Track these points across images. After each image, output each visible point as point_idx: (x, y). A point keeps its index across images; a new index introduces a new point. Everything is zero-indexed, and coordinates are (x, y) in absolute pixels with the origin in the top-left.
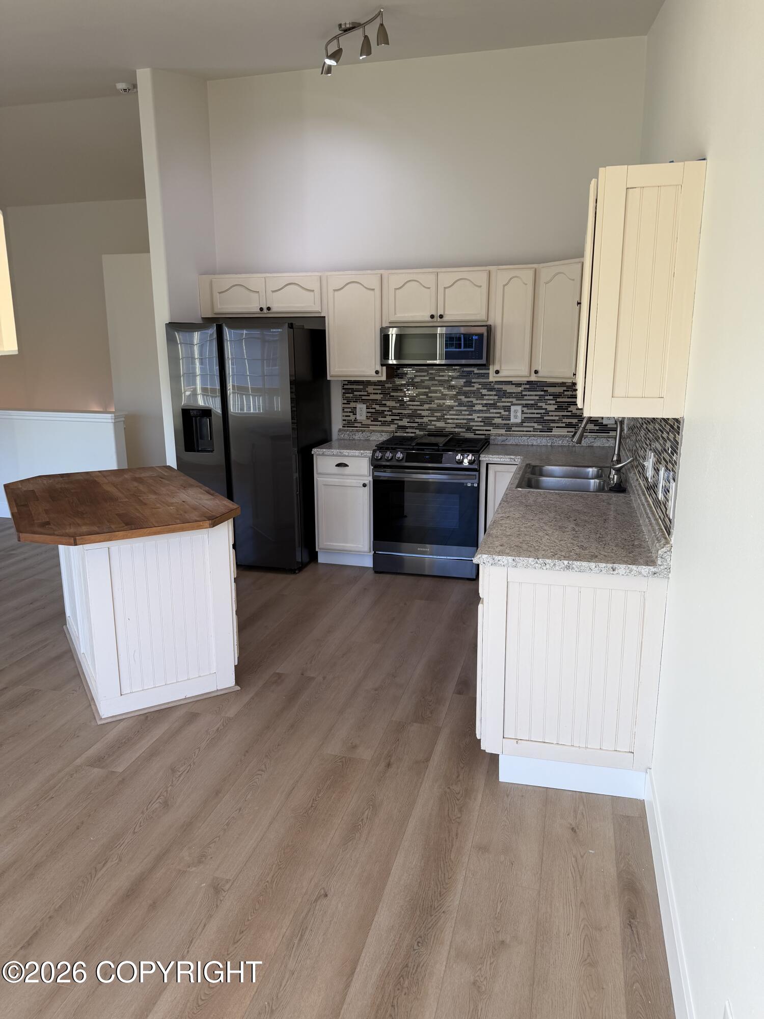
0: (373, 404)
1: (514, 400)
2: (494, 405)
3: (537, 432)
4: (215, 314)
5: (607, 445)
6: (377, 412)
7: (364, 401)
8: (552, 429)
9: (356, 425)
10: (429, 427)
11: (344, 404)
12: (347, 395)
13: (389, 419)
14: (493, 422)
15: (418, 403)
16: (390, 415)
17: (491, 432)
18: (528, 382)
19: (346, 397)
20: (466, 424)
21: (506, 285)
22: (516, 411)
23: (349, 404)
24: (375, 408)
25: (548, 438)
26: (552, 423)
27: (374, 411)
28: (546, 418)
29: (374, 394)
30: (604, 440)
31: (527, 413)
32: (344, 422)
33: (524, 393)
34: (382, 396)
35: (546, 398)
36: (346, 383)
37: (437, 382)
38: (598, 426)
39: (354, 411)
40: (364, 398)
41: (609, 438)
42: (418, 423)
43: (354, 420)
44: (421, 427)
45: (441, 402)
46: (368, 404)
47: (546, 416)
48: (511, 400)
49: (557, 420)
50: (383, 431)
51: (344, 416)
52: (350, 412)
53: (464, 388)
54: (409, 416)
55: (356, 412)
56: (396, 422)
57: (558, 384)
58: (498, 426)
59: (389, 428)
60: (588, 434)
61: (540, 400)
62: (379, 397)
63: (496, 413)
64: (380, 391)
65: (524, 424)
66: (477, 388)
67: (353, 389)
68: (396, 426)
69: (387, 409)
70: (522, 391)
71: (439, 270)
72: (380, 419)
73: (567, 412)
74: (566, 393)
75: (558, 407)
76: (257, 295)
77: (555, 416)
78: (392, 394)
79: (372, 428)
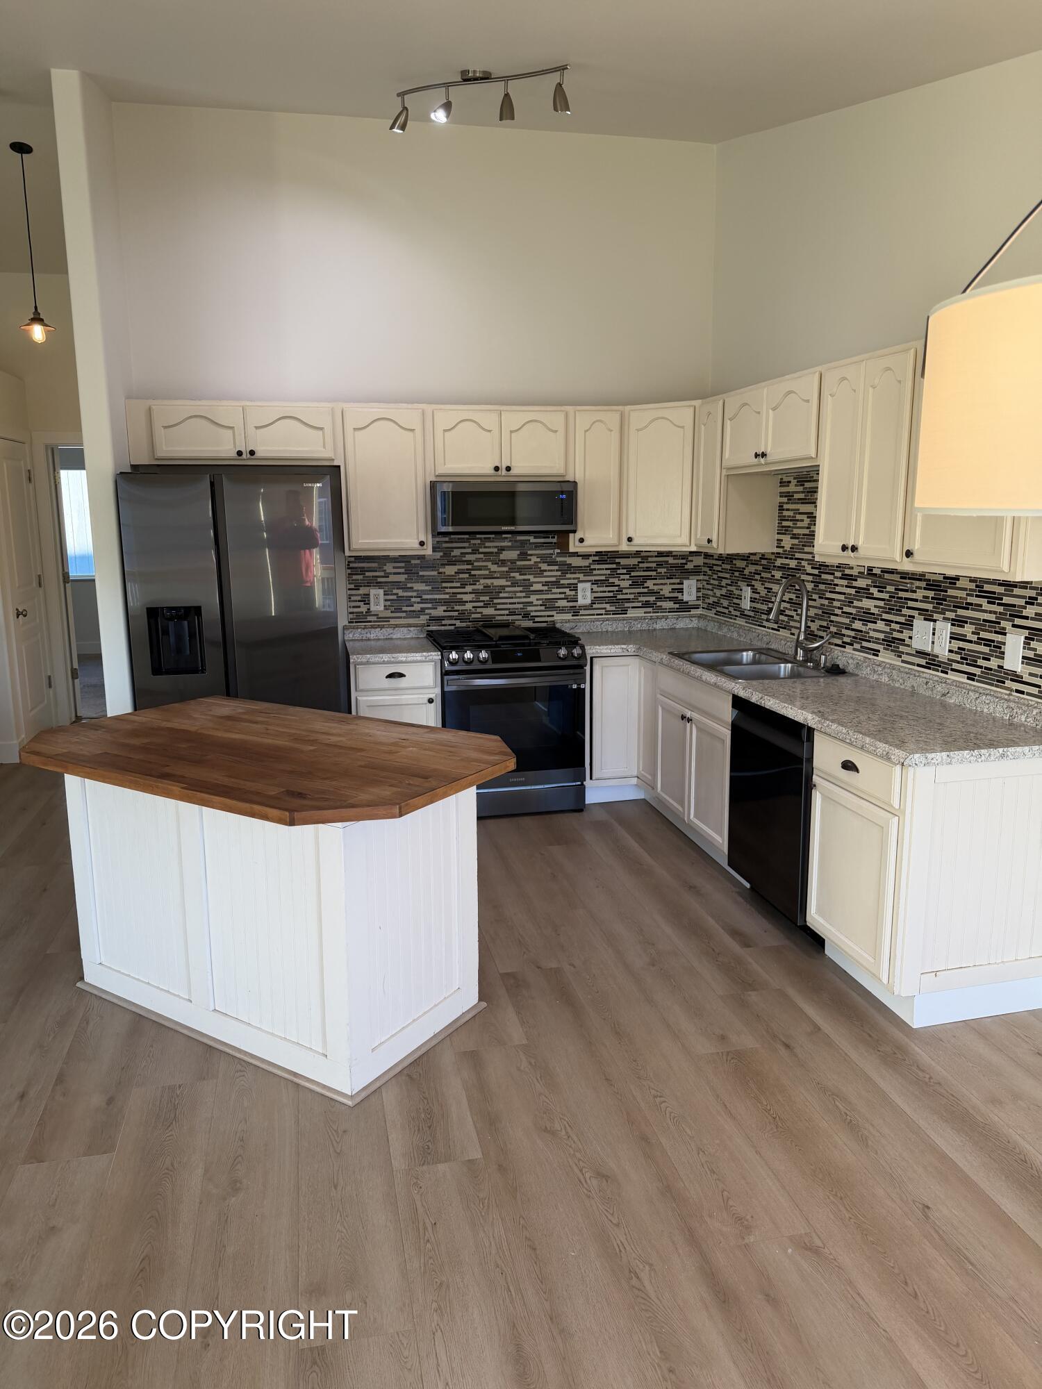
0: (394, 589)
1: (581, 576)
2: (557, 584)
3: (610, 614)
4: (157, 459)
5: (690, 626)
6: (400, 598)
7: (379, 585)
8: (627, 610)
9: (369, 618)
10: (473, 616)
11: (350, 589)
12: (354, 577)
13: (417, 607)
14: (557, 605)
15: (458, 585)
16: (418, 603)
17: (555, 618)
18: (596, 552)
19: (353, 580)
20: (523, 609)
21: (587, 430)
22: (584, 590)
23: (358, 589)
24: (397, 594)
25: (625, 622)
26: (626, 602)
27: (395, 597)
28: (619, 597)
29: (395, 574)
30: (687, 620)
31: (597, 592)
32: (351, 616)
33: (592, 567)
34: (406, 576)
35: (619, 572)
36: (353, 559)
37: (482, 556)
38: (679, 603)
39: (365, 600)
40: (379, 580)
41: (692, 617)
42: (458, 611)
43: (366, 612)
44: (462, 616)
45: (489, 582)
46: (386, 588)
47: (619, 594)
48: (577, 576)
49: (633, 599)
50: (409, 626)
51: (350, 607)
52: (359, 601)
53: (518, 563)
54: (446, 602)
55: (369, 601)
56: (427, 611)
57: (631, 554)
58: (562, 610)
59: (419, 621)
60: (667, 614)
61: (611, 576)
62: (402, 578)
63: (560, 593)
64: (402, 570)
65: (594, 605)
66: (535, 562)
67: (364, 568)
68: (428, 617)
69: (415, 594)
70: (590, 564)
71: (502, 408)
72: (405, 609)
73: (643, 588)
74: (641, 565)
75: (632, 582)
76: (230, 432)
77: (630, 594)
78: (421, 573)
79: (393, 622)
